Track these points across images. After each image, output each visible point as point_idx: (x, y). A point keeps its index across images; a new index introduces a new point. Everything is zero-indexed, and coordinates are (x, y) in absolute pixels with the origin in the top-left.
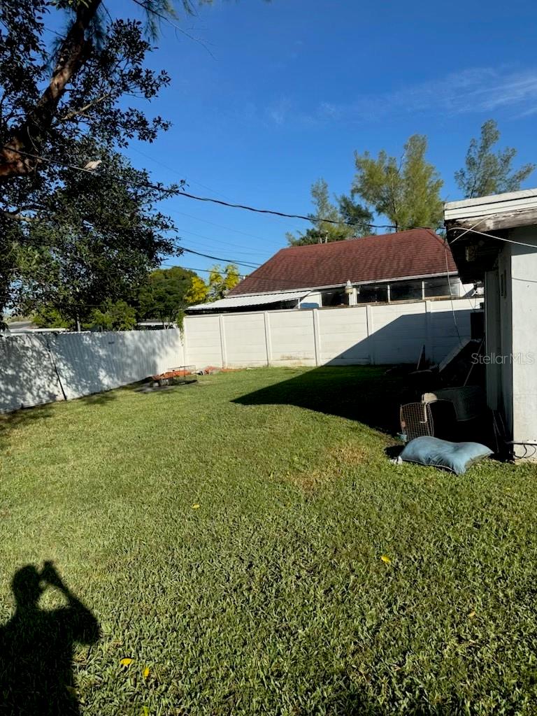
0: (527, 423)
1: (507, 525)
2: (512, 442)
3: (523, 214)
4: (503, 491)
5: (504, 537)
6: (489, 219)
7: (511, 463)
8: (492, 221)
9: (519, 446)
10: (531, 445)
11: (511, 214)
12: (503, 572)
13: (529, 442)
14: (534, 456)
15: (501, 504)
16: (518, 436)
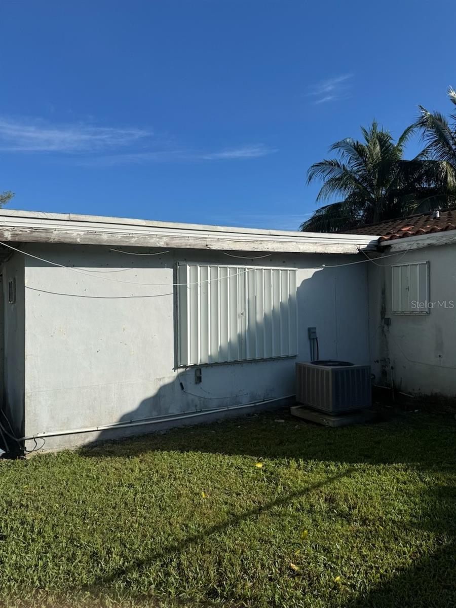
0: (38, 418)
1: (33, 526)
2: (24, 438)
3: (38, 232)
4: (21, 491)
5: (33, 540)
6: (7, 230)
7: (22, 459)
8: (10, 233)
9: (30, 441)
10: (41, 437)
11: (27, 230)
12: (40, 581)
13: (39, 436)
14: (43, 448)
15: (22, 505)
16: (29, 432)
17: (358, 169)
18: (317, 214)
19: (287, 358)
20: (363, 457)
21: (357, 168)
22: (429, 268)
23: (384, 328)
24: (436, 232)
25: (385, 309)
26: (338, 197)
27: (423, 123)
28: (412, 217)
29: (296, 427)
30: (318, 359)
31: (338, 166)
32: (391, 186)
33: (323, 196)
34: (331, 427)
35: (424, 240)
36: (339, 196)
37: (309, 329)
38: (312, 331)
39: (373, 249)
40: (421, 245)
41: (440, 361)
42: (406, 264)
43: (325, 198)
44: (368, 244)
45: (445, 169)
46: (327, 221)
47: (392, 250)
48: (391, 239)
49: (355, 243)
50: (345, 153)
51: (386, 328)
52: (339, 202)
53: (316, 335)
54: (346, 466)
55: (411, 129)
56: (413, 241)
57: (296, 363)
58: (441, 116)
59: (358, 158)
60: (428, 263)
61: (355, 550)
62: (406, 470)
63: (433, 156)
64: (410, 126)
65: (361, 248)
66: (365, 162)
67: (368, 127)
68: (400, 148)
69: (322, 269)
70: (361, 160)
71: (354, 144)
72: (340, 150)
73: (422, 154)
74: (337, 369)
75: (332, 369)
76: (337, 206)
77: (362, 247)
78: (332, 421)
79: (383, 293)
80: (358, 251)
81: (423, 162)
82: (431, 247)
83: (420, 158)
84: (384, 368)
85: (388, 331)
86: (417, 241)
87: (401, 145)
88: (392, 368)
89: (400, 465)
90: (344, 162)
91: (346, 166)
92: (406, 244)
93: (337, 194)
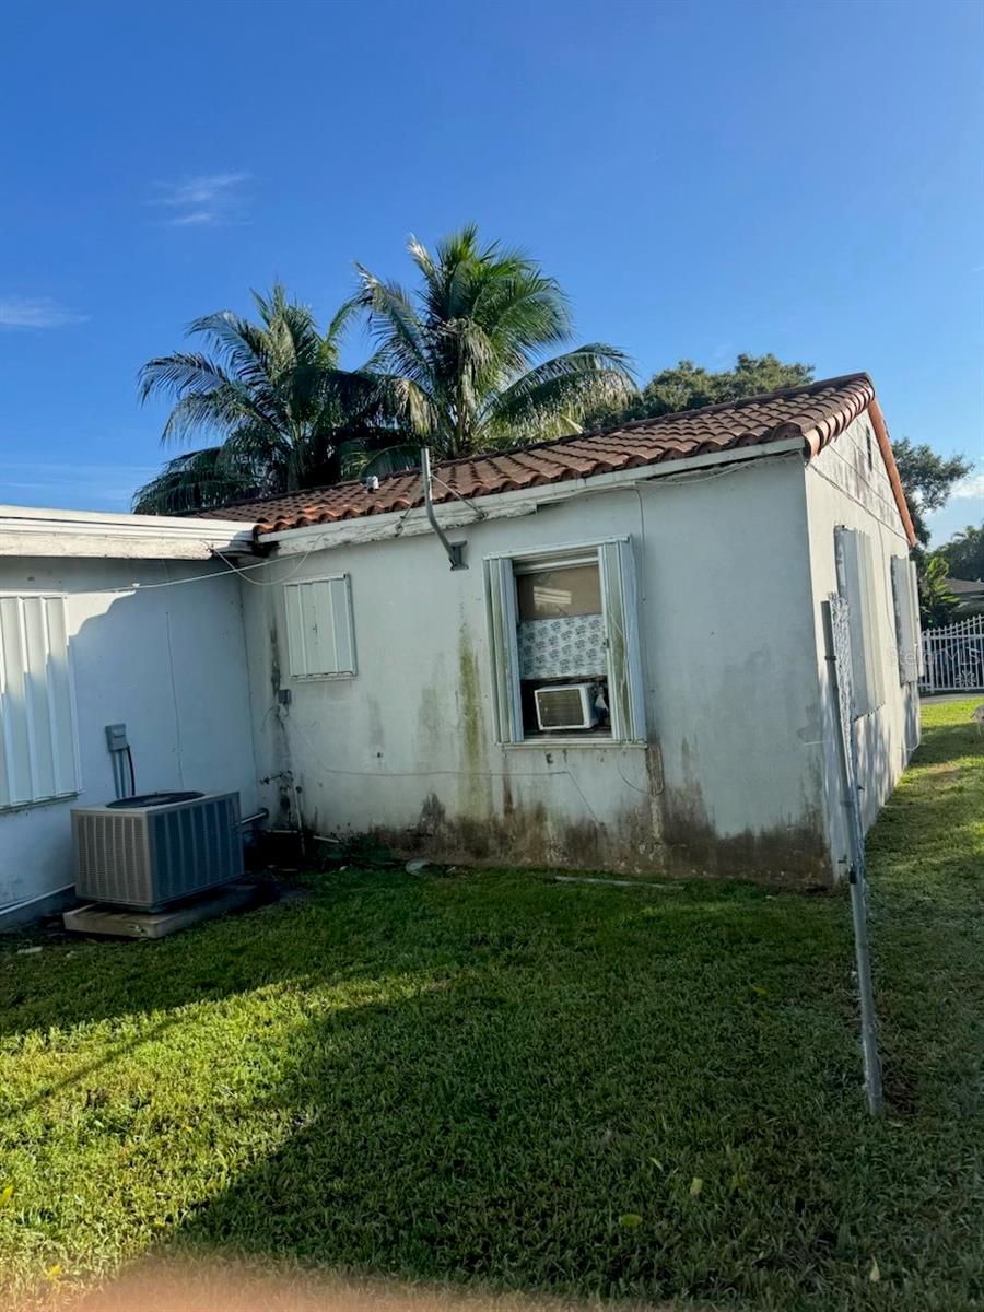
17: (252, 378)
18: (173, 471)
19: (53, 800)
20: (199, 990)
21: (250, 376)
22: (350, 587)
23: (279, 710)
24: (354, 517)
25: (278, 671)
26: (212, 435)
27: (365, 300)
28: (342, 487)
29: (68, 956)
30: (134, 794)
31: (208, 368)
32: (320, 419)
33: (175, 431)
34: (150, 939)
35: (335, 532)
36: (215, 434)
37: (108, 730)
38: (116, 732)
39: (244, 549)
40: (331, 543)
41: (380, 764)
42: (310, 581)
43: (183, 437)
44: (232, 538)
45: (405, 396)
46: (193, 485)
47: (281, 552)
48: (277, 529)
49: (203, 536)
50: (222, 342)
51: (283, 710)
52: (214, 446)
53: (125, 740)
54: (158, 1016)
55: (350, 308)
56: (316, 534)
57: (72, 811)
58: (400, 288)
59: (250, 357)
60: (347, 576)
61: (118, 1194)
62: (278, 997)
63: (389, 367)
64: (347, 302)
65: (215, 548)
66: (265, 365)
67: (265, 293)
68: (333, 344)
69: (133, 593)
70: (256, 361)
71: (239, 325)
72: (209, 335)
73: (375, 361)
74: (162, 809)
75: (148, 813)
76: (212, 454)
77: (218, 546)
78: (150, 927)
79: (274, 639)
80: (210, 555)
81: (377, 377)
82: (347, 545)
83: (371, 368)
84: (283, 792)
85: (287, 715)
86: (323, 534)
87: (334, 339)
88: (299, 790)
89: (270, 989)
90: (221, 361)
91: (223, 370)
92: (305, 540)
93: (208, 429)
